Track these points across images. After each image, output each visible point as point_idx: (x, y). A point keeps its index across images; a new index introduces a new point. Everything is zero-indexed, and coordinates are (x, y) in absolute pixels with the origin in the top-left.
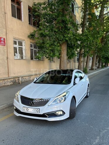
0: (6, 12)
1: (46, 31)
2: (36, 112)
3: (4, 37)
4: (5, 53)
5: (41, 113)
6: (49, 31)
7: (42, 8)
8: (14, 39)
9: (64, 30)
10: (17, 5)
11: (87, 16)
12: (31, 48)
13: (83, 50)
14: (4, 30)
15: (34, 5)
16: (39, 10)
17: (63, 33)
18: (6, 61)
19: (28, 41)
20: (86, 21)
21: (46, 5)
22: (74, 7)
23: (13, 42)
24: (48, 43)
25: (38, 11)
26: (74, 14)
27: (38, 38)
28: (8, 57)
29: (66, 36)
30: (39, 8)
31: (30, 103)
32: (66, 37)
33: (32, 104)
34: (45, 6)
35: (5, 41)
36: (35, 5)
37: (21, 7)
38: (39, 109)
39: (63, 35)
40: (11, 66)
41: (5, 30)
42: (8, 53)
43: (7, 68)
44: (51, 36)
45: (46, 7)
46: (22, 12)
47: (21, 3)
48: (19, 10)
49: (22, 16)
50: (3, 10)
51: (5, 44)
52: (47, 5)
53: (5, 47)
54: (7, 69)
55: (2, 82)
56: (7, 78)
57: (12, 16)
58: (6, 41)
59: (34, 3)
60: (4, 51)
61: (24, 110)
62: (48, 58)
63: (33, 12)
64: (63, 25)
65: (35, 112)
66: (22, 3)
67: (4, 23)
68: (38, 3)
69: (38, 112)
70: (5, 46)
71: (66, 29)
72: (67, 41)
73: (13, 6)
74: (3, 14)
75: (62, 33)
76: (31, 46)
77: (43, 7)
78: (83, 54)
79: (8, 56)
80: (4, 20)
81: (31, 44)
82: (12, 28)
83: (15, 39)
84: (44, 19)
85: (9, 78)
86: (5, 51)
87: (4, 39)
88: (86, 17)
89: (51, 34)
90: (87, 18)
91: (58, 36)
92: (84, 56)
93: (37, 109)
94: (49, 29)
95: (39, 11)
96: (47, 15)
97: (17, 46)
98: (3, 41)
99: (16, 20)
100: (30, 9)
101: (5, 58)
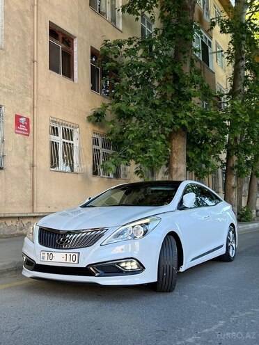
0: (35, 60)
1: (132, 104)
2: (72, 261)
3: (28, 115)
4: (28, 154)
5: (83, 264)
6: (138, 104)
7: (124, 53)
8: (52, 121)
9: (176, 101)
10: (64, 46)
11: (242, 71)
12: (96, 147)
13: (235, 158)
14: (28, 98)
15: (106, 45)
16: (116, 57)
17: (175, 108)
18: (29, 173)
19: (87, 128)
20: (240, 83)
21: (134, 44)
22: (210, 51)
23: (48, 130)
24: (132, 132)
25: (114, 59)
26: (210, 67)
27: (113, 122)
28: (35, 163)
30: (116, 51)
31: (59, 241)
32: (182, 119)
33: (62, 243)
34: (132, 47)
35: (28, 125)
36: (108, 45)
37: (73, 49)
38: (77, 255)
39: (174, 113)
40: (41, 186)
41: (30, 100)
42: (35, 155)
43: (30, 190)
45: (133, 49)
46: (76, 61)
47: (73, 40)
48: (68, 57)
49: (76, 69)
50: (29, 54)
51: (28, 131)
52: (136, 46)
53: (29, 141)
54: (31, 193)
55: (14, 223)
56: (29, 215)
57: (50, 69)
58: (31, 126)
59: (106, 41)
60: (25, 148)
61: (43, 258)
62: (140, 175)
63: (102, 60)
65: (68, 261)
66: (75, 42)
67: (30, 82)
68: (114, 41)
69: (76, 262)
70: (28, 135)
72: (183, 127)
73: (52, 48)
74: (27, 64)
75: (171, 108)
76: (96, 142)
77: (126, 50)
78: (236, 167)
79: (35, 160)
80: (29, 76)
81: (96, 136)
82: (48, 97)
83: (56, 122)
84: (129, 76)
85: (32, 215)
86: (28, 148)
87: (27, 120)
88: (241, 75)
89: (143, 112)
90: (242, 77)
91: (160, 116)
92: (239, 175)
94: (139, 98)
95: (117, 60)
96: (136, 67)
97: (59, 139)
98: (24, 125)
99: (58, 78)
100: (94, 53)
101: (27, 166)
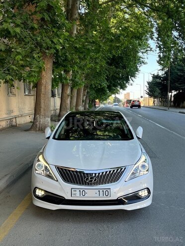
2: (104, 196)
5: (114, 197)
29: (55, 40)
31: (87, 179)
33: (91, 181)
38: (109, 190)
44: (25, 37)
61: (75, 194)
64: (49, 16)
65: (101, 195)
69: (109, 196)
71: (54, 27)
89: (24, 34)
93: (105, 191)
